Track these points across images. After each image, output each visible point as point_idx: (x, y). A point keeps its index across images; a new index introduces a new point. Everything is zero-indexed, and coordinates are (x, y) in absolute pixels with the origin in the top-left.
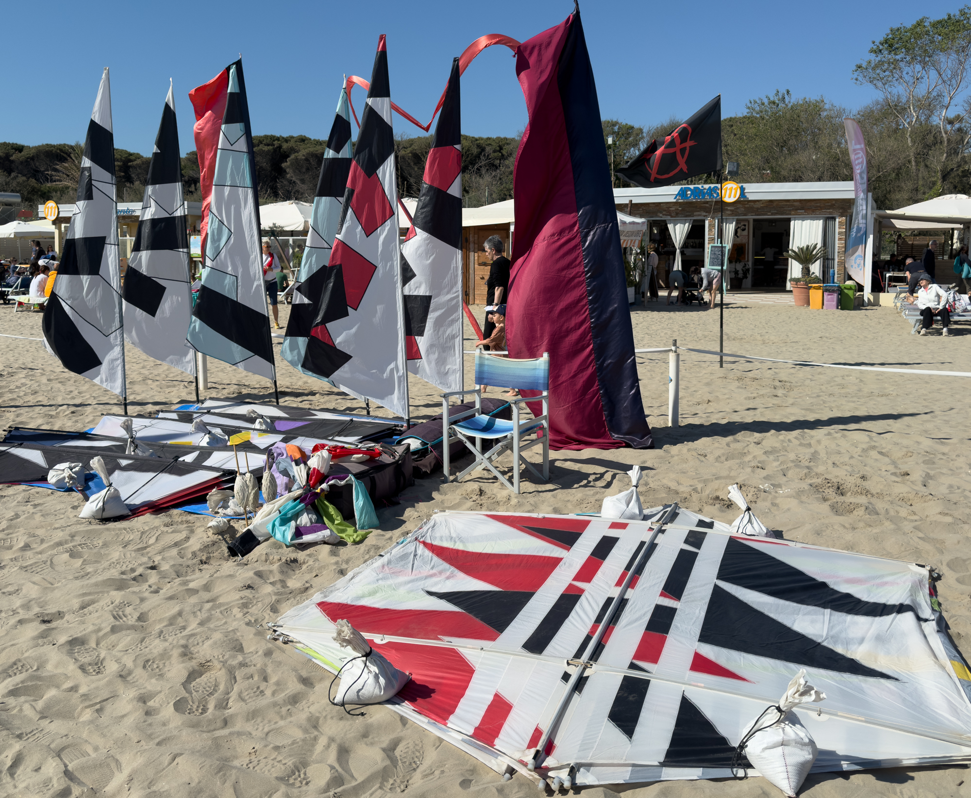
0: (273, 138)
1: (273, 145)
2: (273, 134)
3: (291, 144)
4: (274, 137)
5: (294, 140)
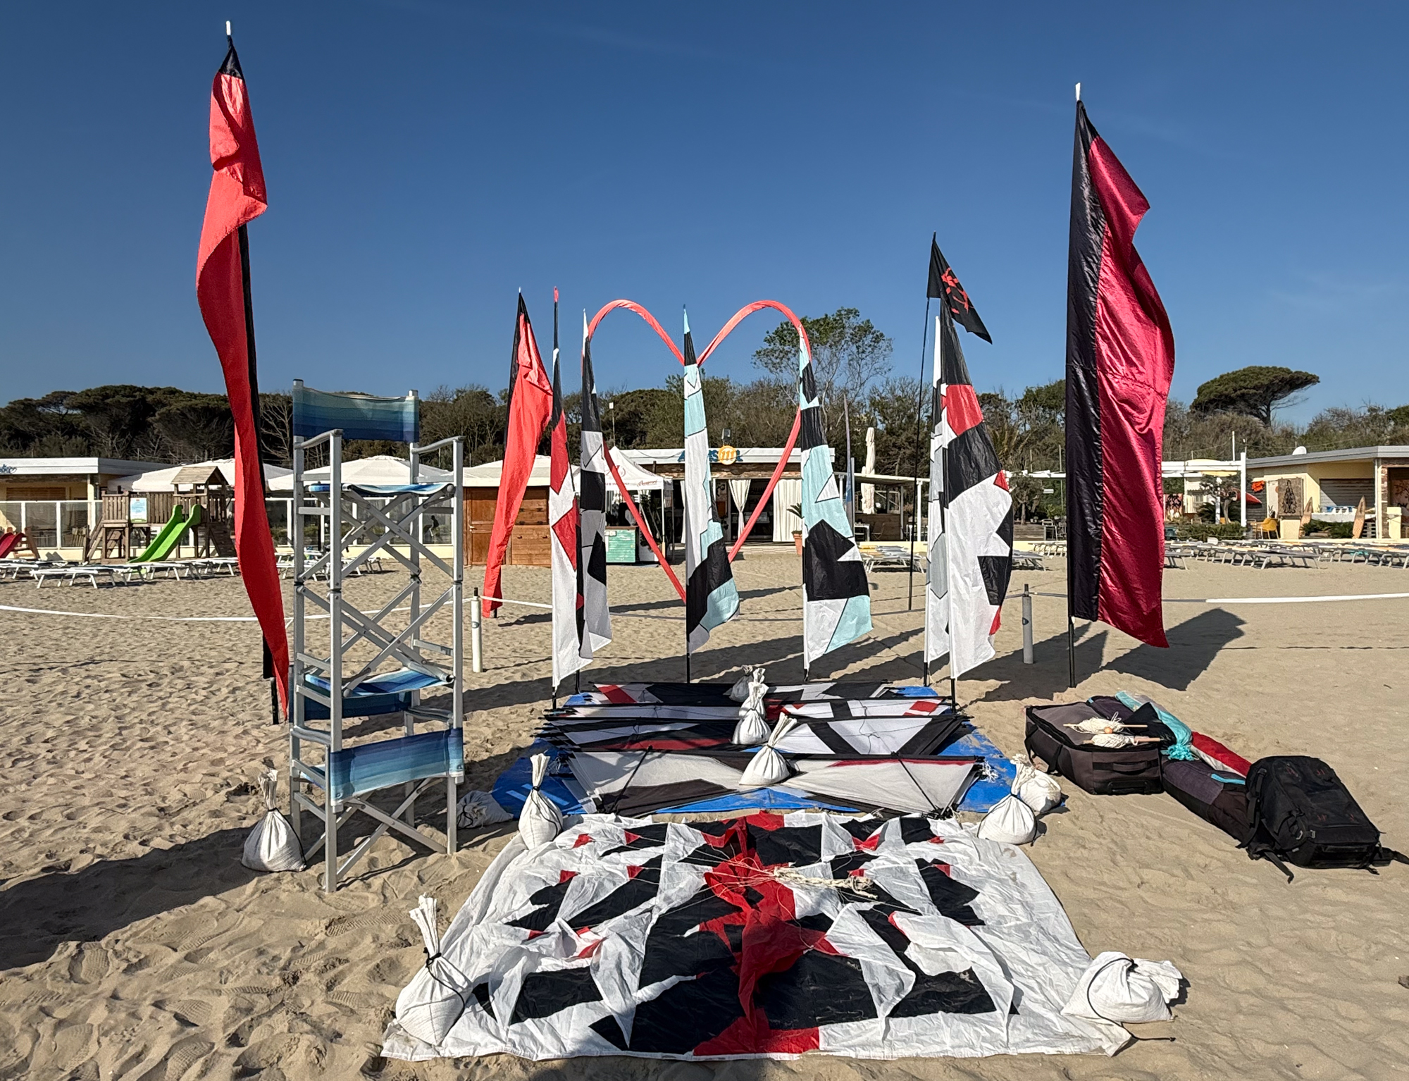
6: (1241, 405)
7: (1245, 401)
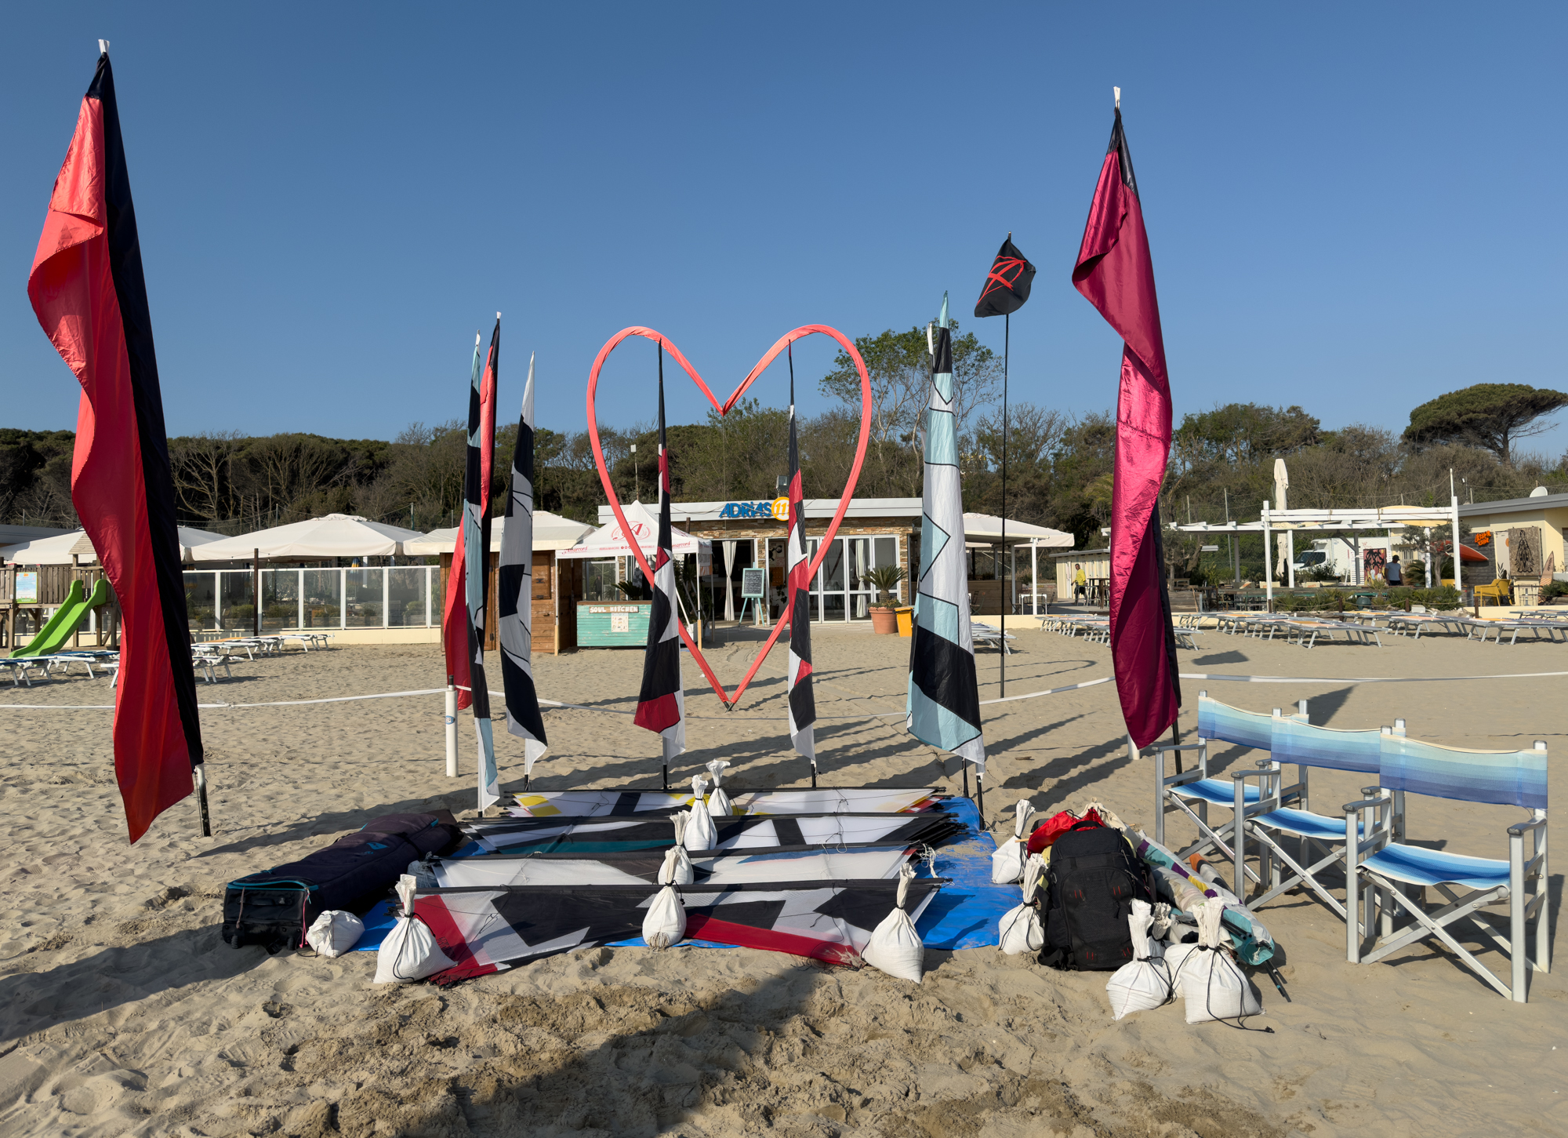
0: (17, 434)
1: (18, 443)
2: (17, 428)
3: (48, 443)
4: (19, 431)
5: (54, 436)
6: (1468, 433)
7: (1474, 428)
